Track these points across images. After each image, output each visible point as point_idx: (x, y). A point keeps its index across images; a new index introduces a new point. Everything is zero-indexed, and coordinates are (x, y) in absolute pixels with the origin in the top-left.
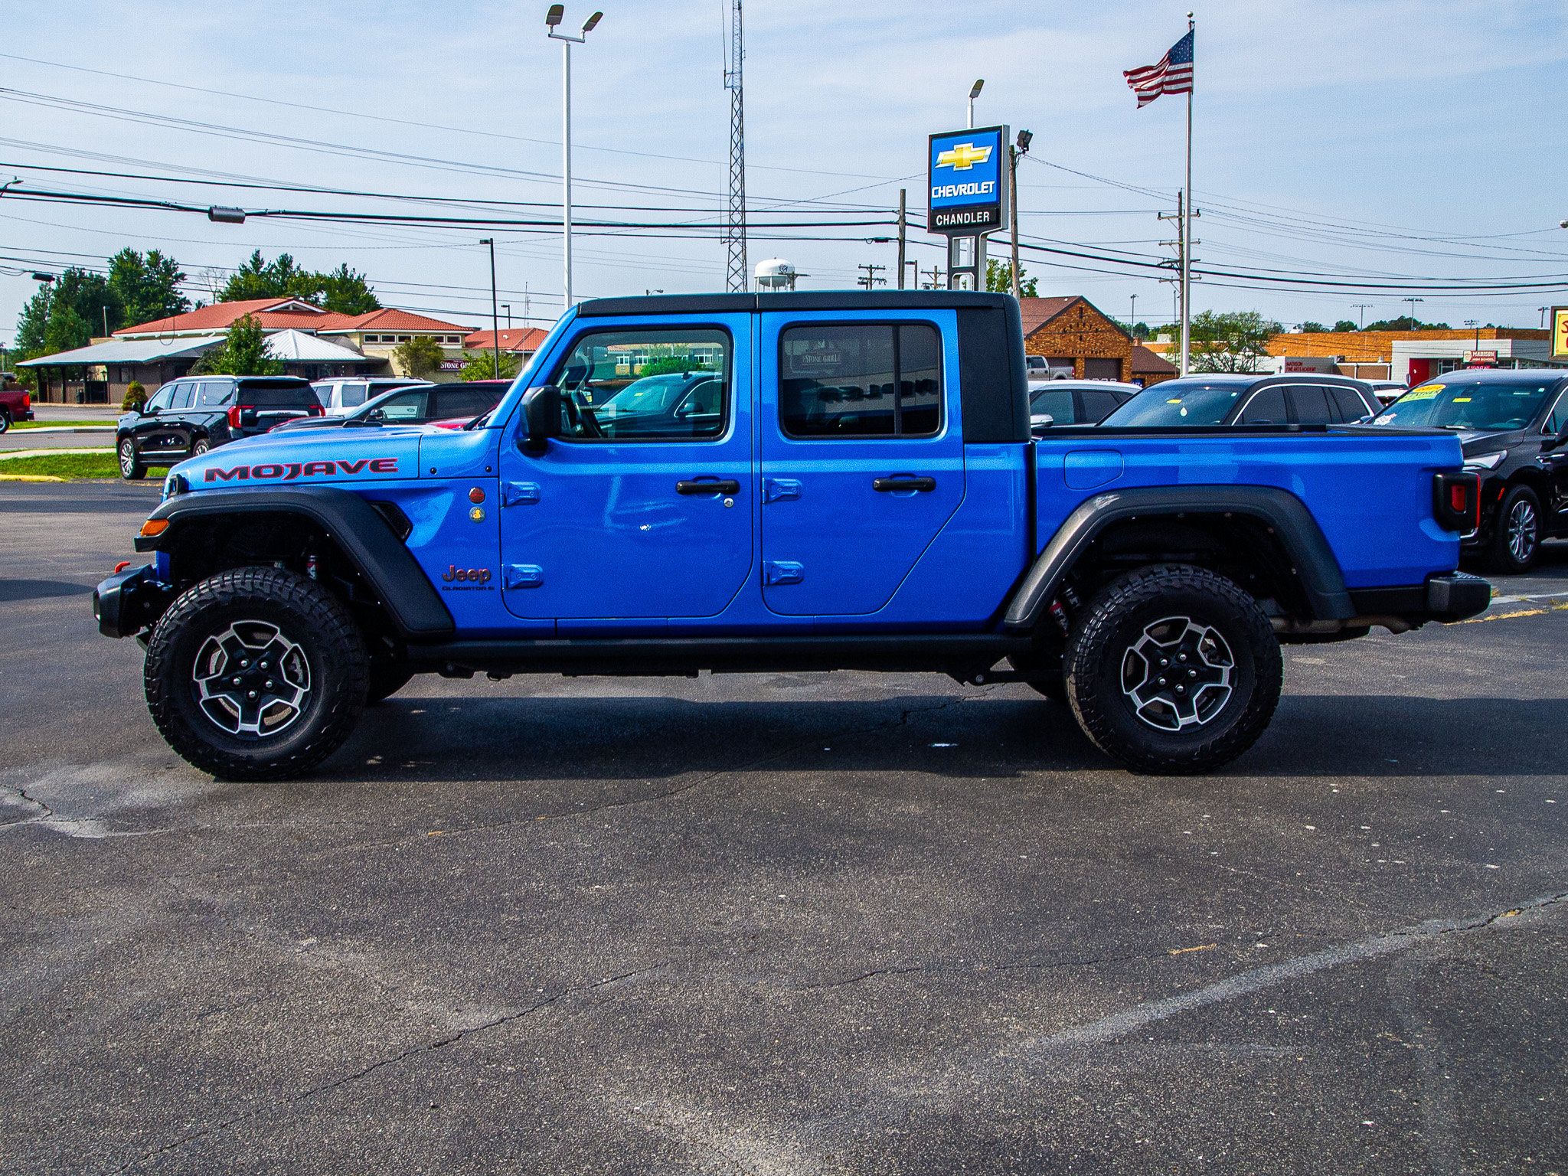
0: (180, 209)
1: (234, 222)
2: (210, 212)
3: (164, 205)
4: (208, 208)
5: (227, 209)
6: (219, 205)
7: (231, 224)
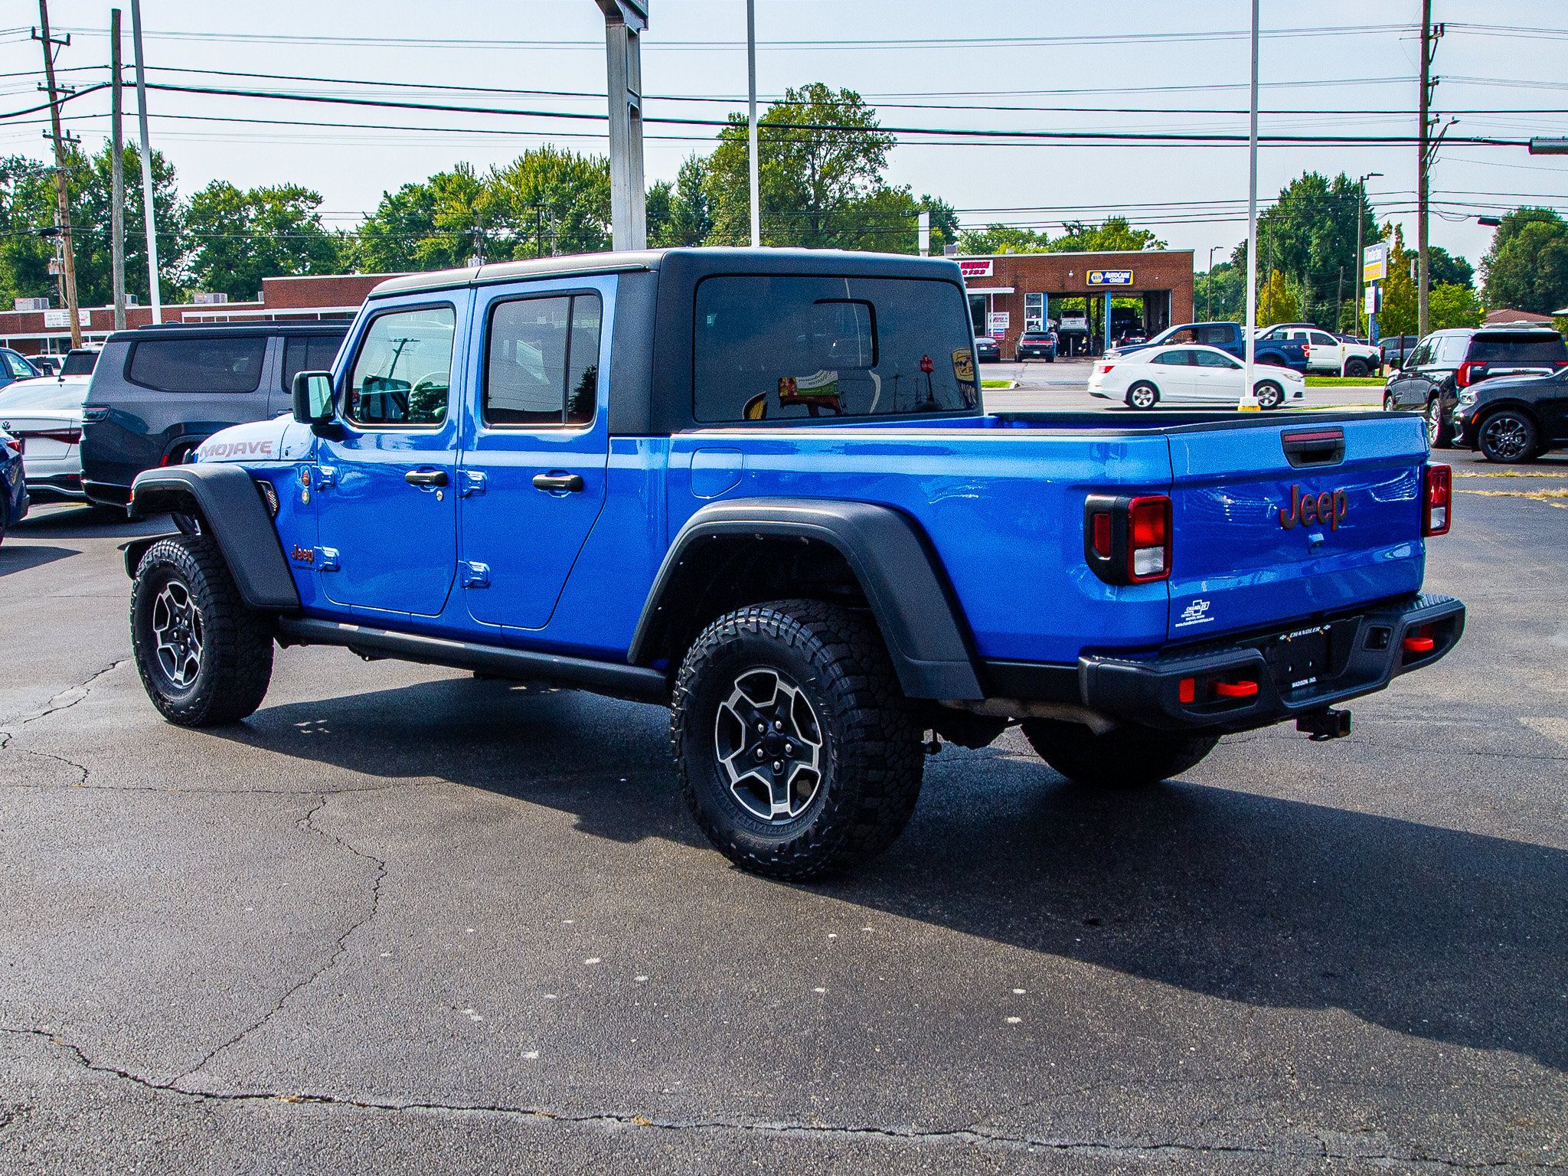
0: (1494, 143)
1: (1558, 153)
2: (1530, 144)
3: (1475, 141)
4: (1528, 141)
5: (1550, 140)
6: (1541, 135)
7: (1554, 155)
